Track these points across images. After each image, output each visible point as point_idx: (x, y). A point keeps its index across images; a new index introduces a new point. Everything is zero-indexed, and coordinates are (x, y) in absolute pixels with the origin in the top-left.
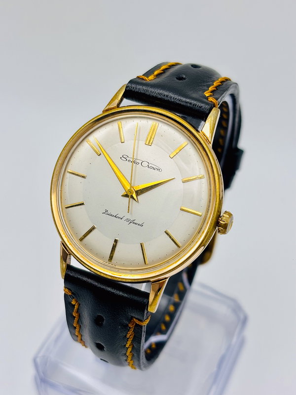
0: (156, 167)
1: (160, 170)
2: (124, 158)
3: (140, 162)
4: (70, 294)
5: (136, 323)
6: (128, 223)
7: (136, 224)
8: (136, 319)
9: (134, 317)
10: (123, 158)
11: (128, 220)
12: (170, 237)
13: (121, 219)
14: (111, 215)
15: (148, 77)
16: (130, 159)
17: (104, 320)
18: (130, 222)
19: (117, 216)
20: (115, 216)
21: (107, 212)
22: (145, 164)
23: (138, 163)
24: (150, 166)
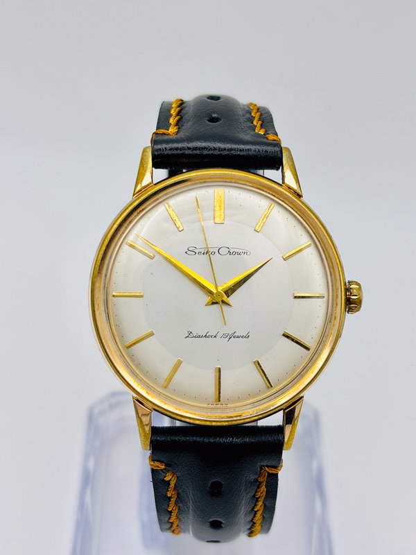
0: (241, 251)
1: (248, 253)
2: (191, 251)
3: (216, 250)
4: (163, 467)
5: (268, 473)
6: (227, 339)
7: (238, 337)
8: (268, 466)
9: (264, 466)
10: (189, 252)
11: (225, 336)
12: (293, 340)
13: (215, 337)
14: (199, 337)
15: (168, 130)
16: (200, 250)
17: (222, 485)
18: (228, 337)
19: (207, 335)
20: (206, 336)
21: (191, 334)
22: (223, 251)
23: (213, 253)
24: (231, 251)
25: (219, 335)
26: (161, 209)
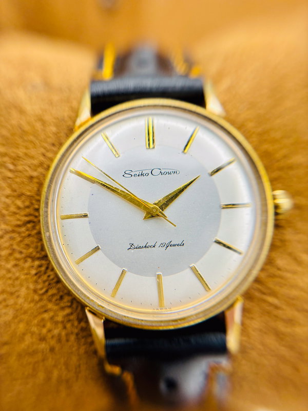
0: (171, 171)
1: (178, 172)
2: (128, 174)
3: (149, 172)
6: (165, 248)
7: (174, 245)
10: (126, 175)
11: (162, 245)
12: (224, 245)
13: (154, 246)
14: (140, 248)
16: (136, 173)
18: (166, 246)
19: (147, 246)
20: (146, 246)
21: (133, 246)
22: (156, 172)
23: (147, 175)
24: (163, 172)
25: (157, 246)
26: (99, 139)
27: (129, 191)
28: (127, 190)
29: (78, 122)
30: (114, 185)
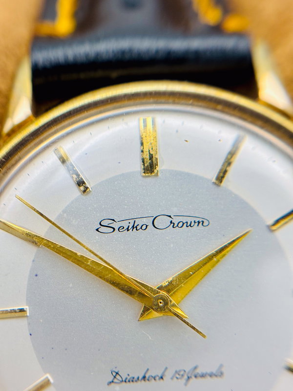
1: (206, 223)
2: (105, 226)
3: (149, 222)
6: (183, 381)
7: (203, 376)
10: (102, 229)
11: (179, 375)
13: (161, 378)
14: (133, 380)
16: (122, 224)
18: (186, 377)
19: (147, 376)
20: (144, 377)
21: (118, 377)
22: (162, 222)
23: (144, 227)
24: (176, 221)
25: (167, 378)
26: (49, 159)
27: (109, 264)
28: (106, 262)
29: (8, 126)
30: (80, 252)
